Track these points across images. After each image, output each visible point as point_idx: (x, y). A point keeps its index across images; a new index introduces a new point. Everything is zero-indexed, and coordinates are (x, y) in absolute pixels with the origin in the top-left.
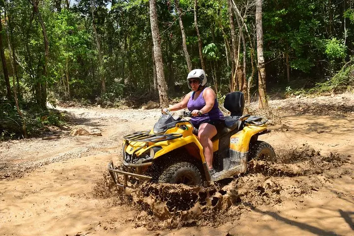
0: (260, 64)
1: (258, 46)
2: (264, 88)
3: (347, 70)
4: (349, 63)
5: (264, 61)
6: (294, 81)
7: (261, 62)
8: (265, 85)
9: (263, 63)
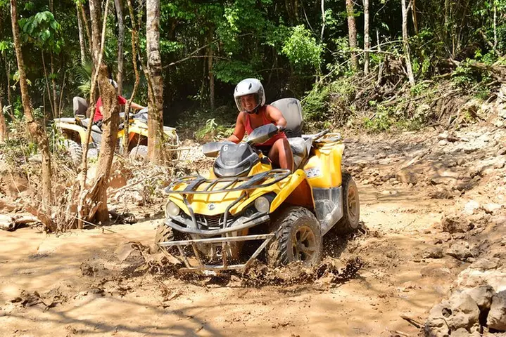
0: (151, 66)
1: (148, 26)
2: (158, 119)
3: (325, 91)
4: (328, 78)
5: (159, 61)
6: (224, 107)
7: (153, 62)
8: (161, 112)
9: (159, 65)
